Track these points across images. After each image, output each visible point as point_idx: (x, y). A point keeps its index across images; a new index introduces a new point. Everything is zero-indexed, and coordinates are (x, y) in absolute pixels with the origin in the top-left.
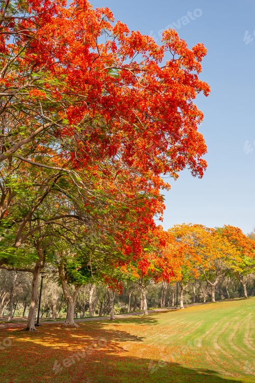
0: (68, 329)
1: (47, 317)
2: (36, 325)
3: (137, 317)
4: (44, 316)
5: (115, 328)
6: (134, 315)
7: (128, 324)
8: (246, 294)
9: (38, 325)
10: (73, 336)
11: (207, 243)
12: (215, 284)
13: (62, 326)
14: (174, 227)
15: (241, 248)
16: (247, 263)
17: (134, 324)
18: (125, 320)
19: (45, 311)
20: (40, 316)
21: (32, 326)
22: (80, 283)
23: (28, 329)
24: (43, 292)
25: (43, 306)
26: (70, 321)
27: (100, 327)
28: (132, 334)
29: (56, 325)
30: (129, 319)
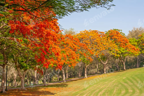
0: (21, 91)
1: (12, 85)
2: (6, 90)
3: (59, 83)
4: (10, 85)
5: (45, 90)
6: (59, 82)
7: (52, 88)
8: (125, 68)
9: (7, 90)
10: (23, 94)
11: (97, 42)
12: (106, 63)
13: (19, 90)
14: (80, 32)
15: (119, 43)
16: (122, 51)
17: (55, 88)
18: (52, 86)
19: (10, 82)
20: (7, 85)
21: (4, 91)
22: (26, 69)
23: (2, 92)
24: (8, 73)
25: (9, 79)
26: (22, 87)
27: (37, 90)
28: (51, 92)
29: (15, 90)
30: (55, 85)
